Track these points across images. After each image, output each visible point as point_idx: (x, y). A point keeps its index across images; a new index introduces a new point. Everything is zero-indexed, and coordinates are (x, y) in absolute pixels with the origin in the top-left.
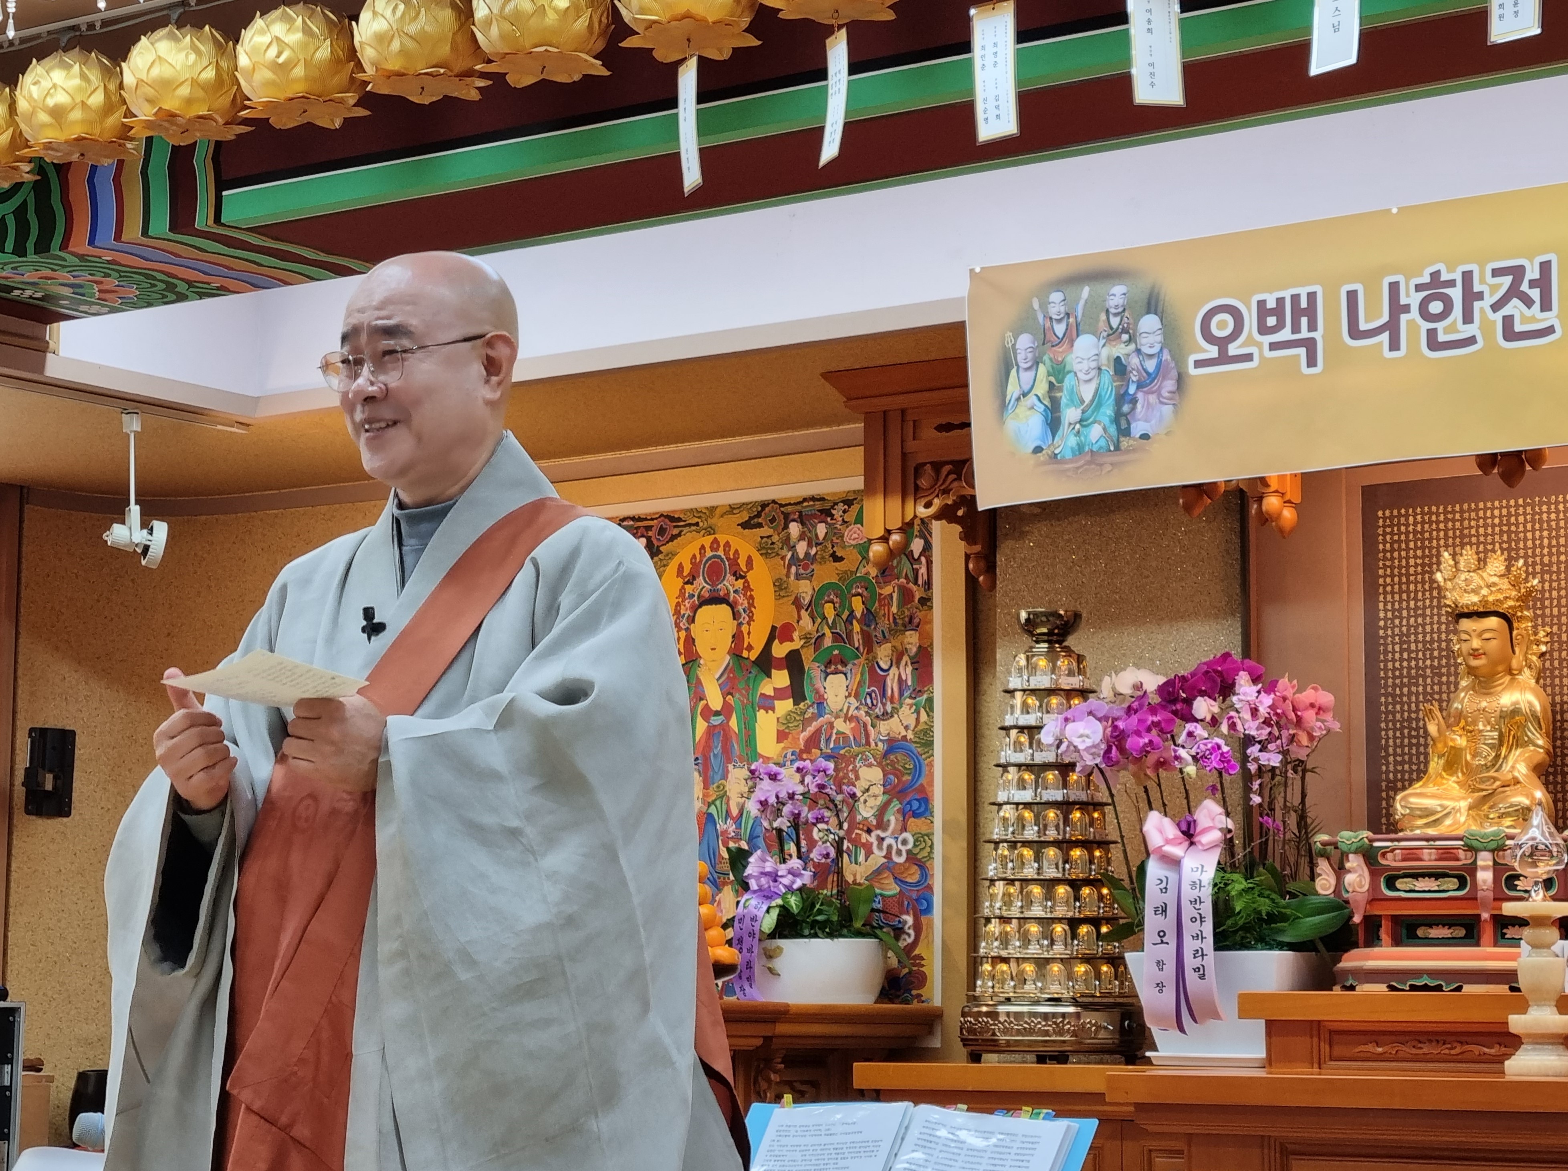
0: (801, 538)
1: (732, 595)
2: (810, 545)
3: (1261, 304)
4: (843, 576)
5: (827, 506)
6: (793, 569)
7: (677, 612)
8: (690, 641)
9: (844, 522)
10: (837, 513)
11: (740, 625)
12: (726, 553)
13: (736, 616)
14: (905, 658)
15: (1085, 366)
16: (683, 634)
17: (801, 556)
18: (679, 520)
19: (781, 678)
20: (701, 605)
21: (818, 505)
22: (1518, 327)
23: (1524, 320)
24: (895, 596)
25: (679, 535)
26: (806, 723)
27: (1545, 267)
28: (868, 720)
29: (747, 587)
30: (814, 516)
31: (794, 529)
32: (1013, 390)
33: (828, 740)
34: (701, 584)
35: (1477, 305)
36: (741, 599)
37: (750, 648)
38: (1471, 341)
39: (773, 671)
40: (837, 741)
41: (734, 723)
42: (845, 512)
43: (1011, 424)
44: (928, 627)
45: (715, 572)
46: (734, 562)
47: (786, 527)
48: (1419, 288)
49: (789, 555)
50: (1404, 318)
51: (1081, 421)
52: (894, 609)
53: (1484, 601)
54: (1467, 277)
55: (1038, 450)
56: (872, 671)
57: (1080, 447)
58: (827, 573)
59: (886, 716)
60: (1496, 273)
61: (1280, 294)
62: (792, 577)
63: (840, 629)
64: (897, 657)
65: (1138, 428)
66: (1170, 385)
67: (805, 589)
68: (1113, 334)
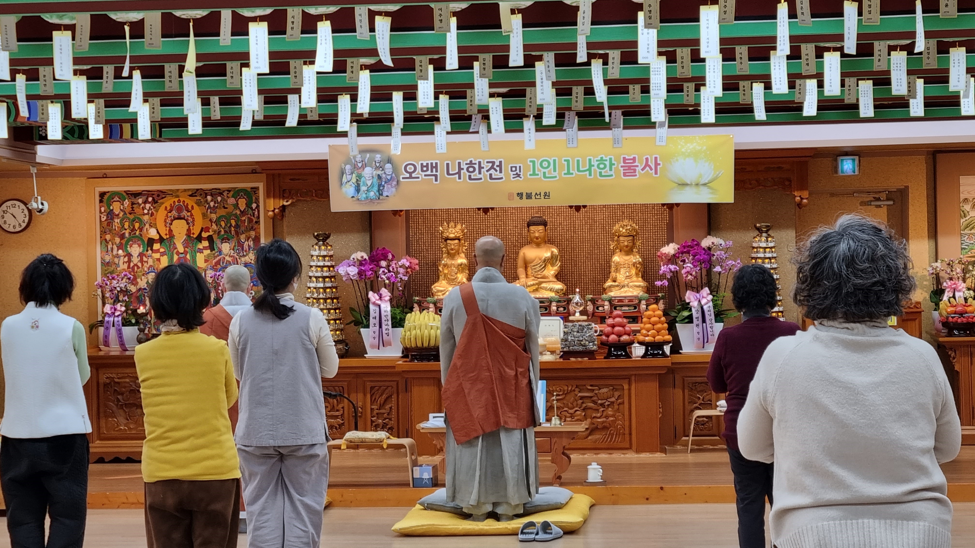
0: (212, 201)
1: (186, 217)
2: (215, 203)
3: (422, 164)
4: (228, 213)
5: (221, 191)
6: (209, 210)
7: (165, 221)
8: (171, 231)
9: (227, 197)
10: (225, 194)
11: (189, 227)
12: (184, 204)
13: (188, 223)
14: (250, 239)
15: (368, 176)
16: (168, 229)
17: (212, 206)
18: (165, 192)
19: (206, 243)
20: (174, 220)
21: (218, 191)
22: (493, 177)
23: (495, 175)
24: (246, 220)
25: (165, 197)
26: (215, 257)
27: (501, 162)
28: (237, 257)
29: (192, 215)
30: (216, 194)
31: (209, 198)
32: (344, 180)
33: (223, 263)
34: (174, 213)
35: (482, 170)
36: (190, 218)
37: (193, 234)
38: (481, 179)
39: (203, 242)
40: (226, 263)
41: (188, 256)
42: (228, 194)
43: (344, 189)
44: (258, 230)
45: (179, 210)
46: (187, 207)
47: (206, 197)
48: (466, 164)
49: (207, 206)
50: (462, 171)
51: (367, 190)
52: (246, 224)
53: (456, 236)
54: (480, 163)
55: (353, 197)
56: (239, 242)
57: (367, 197)
58: (222, 212)
59: (244, 256)
60: (487, 162)
61: (427, 162)
62: (209, 213)
63: (227, 229)
64: (248, 239)
65: (385, 194)
66: (395, 183)
67: (214, 217)
68: (377, 168)
